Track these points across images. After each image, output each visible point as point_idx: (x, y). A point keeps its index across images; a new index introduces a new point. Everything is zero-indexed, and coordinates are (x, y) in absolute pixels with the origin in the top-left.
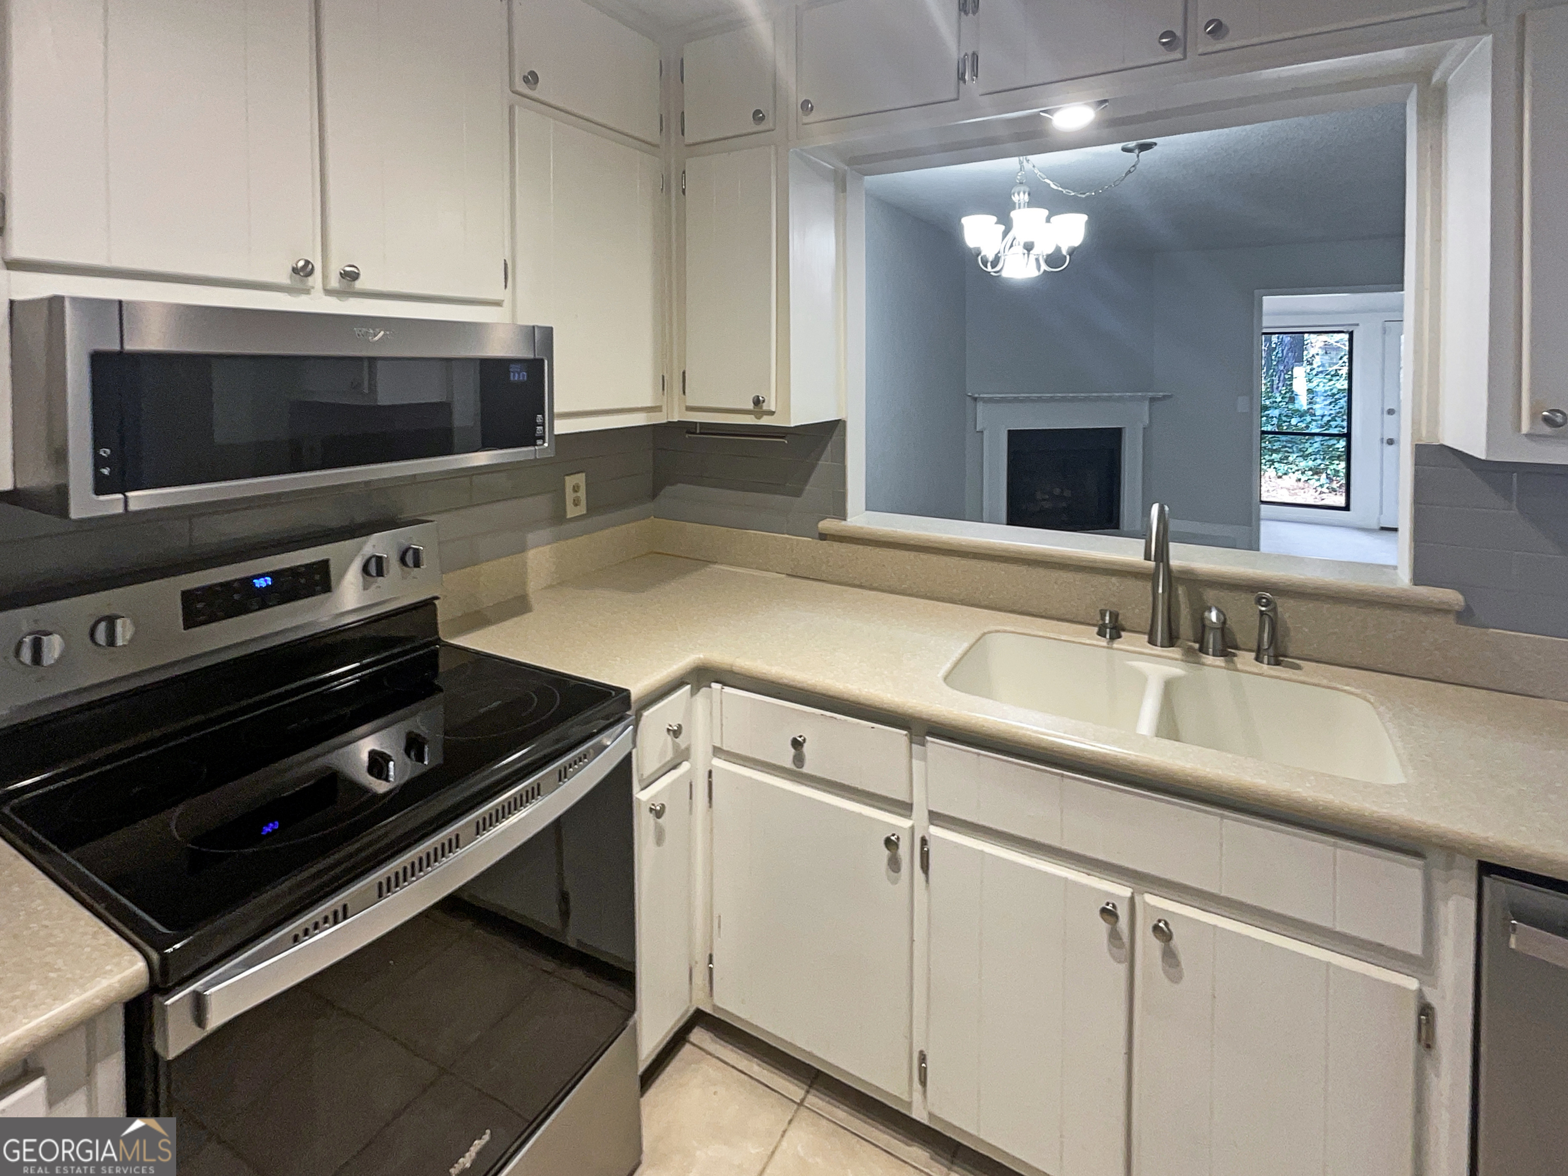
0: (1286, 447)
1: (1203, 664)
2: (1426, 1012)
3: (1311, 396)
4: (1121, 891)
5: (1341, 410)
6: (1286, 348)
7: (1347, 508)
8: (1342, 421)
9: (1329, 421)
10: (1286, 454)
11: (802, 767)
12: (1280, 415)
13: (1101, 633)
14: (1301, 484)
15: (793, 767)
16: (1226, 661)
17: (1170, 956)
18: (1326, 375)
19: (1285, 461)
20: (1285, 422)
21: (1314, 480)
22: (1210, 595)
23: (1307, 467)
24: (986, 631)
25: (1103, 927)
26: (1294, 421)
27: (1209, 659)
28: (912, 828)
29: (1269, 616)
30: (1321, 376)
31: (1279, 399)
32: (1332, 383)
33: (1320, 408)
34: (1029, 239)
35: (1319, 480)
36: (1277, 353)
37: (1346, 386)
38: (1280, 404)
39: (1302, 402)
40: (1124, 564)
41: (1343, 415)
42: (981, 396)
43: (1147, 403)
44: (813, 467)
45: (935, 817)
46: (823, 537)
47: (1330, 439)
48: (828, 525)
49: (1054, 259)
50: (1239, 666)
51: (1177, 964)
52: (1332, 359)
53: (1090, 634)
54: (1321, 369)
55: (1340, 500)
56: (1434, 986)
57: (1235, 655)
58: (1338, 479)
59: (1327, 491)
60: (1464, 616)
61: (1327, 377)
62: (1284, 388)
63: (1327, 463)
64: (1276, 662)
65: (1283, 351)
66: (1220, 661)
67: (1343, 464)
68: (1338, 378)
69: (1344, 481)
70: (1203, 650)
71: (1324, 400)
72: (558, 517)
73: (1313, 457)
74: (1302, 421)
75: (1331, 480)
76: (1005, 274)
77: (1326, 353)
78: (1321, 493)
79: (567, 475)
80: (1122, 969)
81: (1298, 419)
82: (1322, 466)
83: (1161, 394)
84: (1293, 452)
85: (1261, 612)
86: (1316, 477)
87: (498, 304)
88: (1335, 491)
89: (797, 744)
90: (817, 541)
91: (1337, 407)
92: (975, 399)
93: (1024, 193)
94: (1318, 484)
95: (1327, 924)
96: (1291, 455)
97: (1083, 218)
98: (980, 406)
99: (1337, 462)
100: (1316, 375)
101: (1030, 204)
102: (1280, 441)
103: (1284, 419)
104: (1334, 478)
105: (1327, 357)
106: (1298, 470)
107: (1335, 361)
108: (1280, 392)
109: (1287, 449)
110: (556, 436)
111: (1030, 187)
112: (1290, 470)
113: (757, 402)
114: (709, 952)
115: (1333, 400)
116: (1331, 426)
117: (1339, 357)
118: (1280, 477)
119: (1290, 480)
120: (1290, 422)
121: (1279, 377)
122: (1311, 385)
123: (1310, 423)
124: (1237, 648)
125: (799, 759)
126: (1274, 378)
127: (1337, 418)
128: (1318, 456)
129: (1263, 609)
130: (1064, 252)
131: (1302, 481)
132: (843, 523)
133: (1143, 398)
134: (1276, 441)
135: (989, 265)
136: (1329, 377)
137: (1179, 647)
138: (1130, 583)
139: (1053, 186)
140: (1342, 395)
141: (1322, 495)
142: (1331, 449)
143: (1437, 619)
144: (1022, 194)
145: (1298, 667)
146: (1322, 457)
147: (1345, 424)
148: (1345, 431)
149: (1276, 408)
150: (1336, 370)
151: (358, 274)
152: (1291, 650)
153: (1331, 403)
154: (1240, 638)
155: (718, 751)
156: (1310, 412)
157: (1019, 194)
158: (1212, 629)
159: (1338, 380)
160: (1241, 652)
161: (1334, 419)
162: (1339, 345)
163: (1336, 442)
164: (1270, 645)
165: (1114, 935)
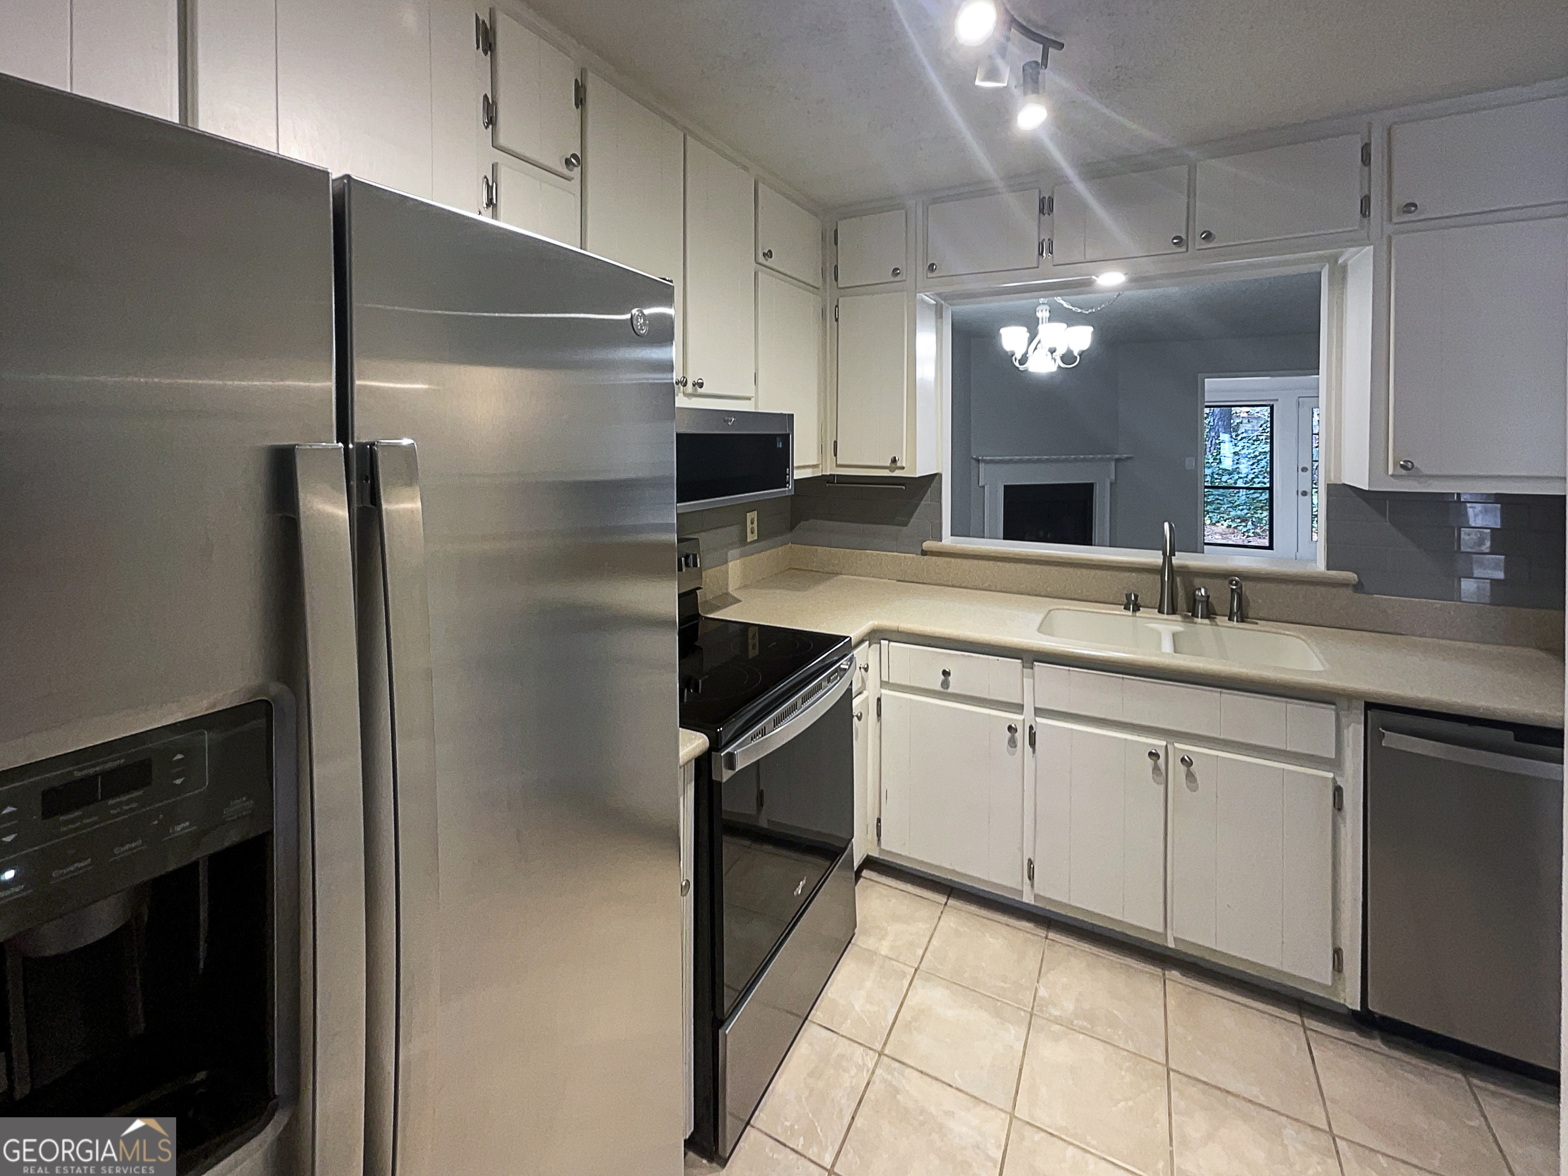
0: (1218, 499)
1: (1196, 623)
2: (1338, 791)
3: (1237, 457)
4: (1159, 743)
5: (1262, 469)
6: (1217, 418)
7: (1271, 547)
8: (1264, 478)
9: (1253, 478)
10: (1219, 506)
11: (948, 688)
12: (1212, 473)
13: (1127, 608)
14: (1231, 530)
15: (941, 689)
16: (1210, 621)
17: (1190, 776)
18: (1249, 440)
19: (1218, 511)
20: (1216, 479)
21: (1242, 527)
22: (1197, 581)
23: (1237, 515)
24: (1051, 609)
25: (1149, 762)
26: (1224, 479)
27: (1199, 620)
28: (1024, 720)
29: (1238, 592)
30: (1244, 440)
31: (1210, 461)
32: (1254, 446)
33: (1244, 467)
34: (1052, 346)
35: (1246, 526)
36: (1209, 422)
37: (1268, 449)
38: (1213, 465)
39: (1227, 464)
40: (1140, 564)
41: (1264, 473)
42: (984, 458)
43: (1113, 464)
44: (917, 505)
45: (1038, 712)
46: (924, 553)
47: (1254, 493)
48: (928, 545)
49: (1068, 357)
50: (1219, 623)
51: (1195, 781)
52: (1253, 426)
53: (1120, 611)
54: (1244, 435)
55: (1266, 543)
56: (1342, 776)
57: (1215, 618)
58: (1262, 525)
59: (1252, 535)
60: (1358, 587)
61: (1249, 441)
62: (1215, 451)
63: (1252, 512)
64: (1242, 620)
65: (1214, 420)
66: (1206, 621)
67: (1266, 513)
68: (1259, 442)
69: (1267, 527)
70: (1195, 615)
71: (1248, 461)
72: (743, 541)
73: (1241, 508)
74: (1231, 479)
75: (1256, 527)
76: (1031, 370)
77: (1249, 421)
78: (1248, 536)
79: (749, 512)
80: (1162, 787)
81: (1228, 477)
82: (1249, 515)
83: (1125, 456)
84: (1224, 504)
85: (1232, 589)
86: (1244, 524)
87: (749, 399)
88: (1260, 535)
89: (946, 673)
90: (920, 556)
91: (1259, 467)
92: (978, 461)
93: (1046, 310)
94: (1245, 529)
95: (1283, 747)
96: (1223, 506)
97: (1091, 329)
98: (982, 466)
99: (1260, 512)
100: (1240, 440)
101: (1050, 320)
102: (1213, 495)
103: (1216, 476)
104: (1259, 525)
105: (1249, 425)
106: (1228, 519)
107: (1256, 429)
108: (1212, 454)
109: (1219, 501)
110: (795, 480)
111: (1049, 306)
112: (1222, 519)
113: (894, 461)
114: (876, 817)
115: (1256, 461)
116: (1254, 482)
117: (1260, 425)
118: (1214, 524)
119: (1222, 527)
120: (1220, 479)
121: (1212, 441)
122: (1237, 449)
123: (1237, 480)
124: (1216, 614)
125: (945, 684)
126: (1207, 443)
127: (1259, 476)
128: (1245, 507)
129: (1234, 587)
130: (1076, 354)
131: (1232, 527)
132: (940, 543)
133: (1110, 459)
134: (1209, 495)
135: (1017, 361)
136: (1251, 441)
137: (1178, 614)
138: (1145, 576)
139: (1065, 305)
140: (1263, 457)
141: (1248, 538)
142: (1255, 501)
143: (1341, 591)
144: (1044, 311)
145: (1257, 623)
146: (1248, 507)
147: (1266, 480)
148: (1268, 485)
149: (1209, 468)
150: (1257, 436)
151: (703, 383)
152: (1250, 615)
153: (1252, 465)
154: (1218, 609)
155: (884, 684)
156: (1236, 471)
157: (1042, 311)
158: (1200, 601)
159: (1259, 444)
160: (1218, 617)
161: (1257, 477)
162: (1259, 415)
163: (1259, 495)
164: (1238, 611)
165: (1156, 768)
